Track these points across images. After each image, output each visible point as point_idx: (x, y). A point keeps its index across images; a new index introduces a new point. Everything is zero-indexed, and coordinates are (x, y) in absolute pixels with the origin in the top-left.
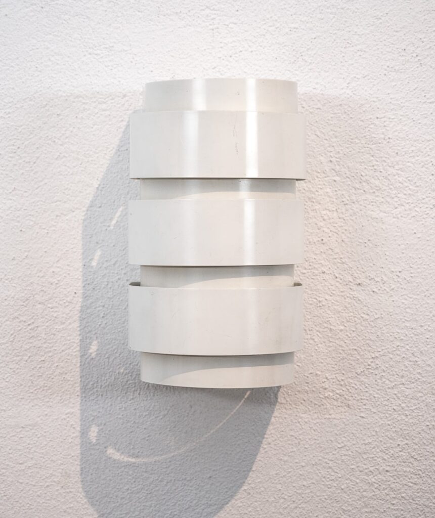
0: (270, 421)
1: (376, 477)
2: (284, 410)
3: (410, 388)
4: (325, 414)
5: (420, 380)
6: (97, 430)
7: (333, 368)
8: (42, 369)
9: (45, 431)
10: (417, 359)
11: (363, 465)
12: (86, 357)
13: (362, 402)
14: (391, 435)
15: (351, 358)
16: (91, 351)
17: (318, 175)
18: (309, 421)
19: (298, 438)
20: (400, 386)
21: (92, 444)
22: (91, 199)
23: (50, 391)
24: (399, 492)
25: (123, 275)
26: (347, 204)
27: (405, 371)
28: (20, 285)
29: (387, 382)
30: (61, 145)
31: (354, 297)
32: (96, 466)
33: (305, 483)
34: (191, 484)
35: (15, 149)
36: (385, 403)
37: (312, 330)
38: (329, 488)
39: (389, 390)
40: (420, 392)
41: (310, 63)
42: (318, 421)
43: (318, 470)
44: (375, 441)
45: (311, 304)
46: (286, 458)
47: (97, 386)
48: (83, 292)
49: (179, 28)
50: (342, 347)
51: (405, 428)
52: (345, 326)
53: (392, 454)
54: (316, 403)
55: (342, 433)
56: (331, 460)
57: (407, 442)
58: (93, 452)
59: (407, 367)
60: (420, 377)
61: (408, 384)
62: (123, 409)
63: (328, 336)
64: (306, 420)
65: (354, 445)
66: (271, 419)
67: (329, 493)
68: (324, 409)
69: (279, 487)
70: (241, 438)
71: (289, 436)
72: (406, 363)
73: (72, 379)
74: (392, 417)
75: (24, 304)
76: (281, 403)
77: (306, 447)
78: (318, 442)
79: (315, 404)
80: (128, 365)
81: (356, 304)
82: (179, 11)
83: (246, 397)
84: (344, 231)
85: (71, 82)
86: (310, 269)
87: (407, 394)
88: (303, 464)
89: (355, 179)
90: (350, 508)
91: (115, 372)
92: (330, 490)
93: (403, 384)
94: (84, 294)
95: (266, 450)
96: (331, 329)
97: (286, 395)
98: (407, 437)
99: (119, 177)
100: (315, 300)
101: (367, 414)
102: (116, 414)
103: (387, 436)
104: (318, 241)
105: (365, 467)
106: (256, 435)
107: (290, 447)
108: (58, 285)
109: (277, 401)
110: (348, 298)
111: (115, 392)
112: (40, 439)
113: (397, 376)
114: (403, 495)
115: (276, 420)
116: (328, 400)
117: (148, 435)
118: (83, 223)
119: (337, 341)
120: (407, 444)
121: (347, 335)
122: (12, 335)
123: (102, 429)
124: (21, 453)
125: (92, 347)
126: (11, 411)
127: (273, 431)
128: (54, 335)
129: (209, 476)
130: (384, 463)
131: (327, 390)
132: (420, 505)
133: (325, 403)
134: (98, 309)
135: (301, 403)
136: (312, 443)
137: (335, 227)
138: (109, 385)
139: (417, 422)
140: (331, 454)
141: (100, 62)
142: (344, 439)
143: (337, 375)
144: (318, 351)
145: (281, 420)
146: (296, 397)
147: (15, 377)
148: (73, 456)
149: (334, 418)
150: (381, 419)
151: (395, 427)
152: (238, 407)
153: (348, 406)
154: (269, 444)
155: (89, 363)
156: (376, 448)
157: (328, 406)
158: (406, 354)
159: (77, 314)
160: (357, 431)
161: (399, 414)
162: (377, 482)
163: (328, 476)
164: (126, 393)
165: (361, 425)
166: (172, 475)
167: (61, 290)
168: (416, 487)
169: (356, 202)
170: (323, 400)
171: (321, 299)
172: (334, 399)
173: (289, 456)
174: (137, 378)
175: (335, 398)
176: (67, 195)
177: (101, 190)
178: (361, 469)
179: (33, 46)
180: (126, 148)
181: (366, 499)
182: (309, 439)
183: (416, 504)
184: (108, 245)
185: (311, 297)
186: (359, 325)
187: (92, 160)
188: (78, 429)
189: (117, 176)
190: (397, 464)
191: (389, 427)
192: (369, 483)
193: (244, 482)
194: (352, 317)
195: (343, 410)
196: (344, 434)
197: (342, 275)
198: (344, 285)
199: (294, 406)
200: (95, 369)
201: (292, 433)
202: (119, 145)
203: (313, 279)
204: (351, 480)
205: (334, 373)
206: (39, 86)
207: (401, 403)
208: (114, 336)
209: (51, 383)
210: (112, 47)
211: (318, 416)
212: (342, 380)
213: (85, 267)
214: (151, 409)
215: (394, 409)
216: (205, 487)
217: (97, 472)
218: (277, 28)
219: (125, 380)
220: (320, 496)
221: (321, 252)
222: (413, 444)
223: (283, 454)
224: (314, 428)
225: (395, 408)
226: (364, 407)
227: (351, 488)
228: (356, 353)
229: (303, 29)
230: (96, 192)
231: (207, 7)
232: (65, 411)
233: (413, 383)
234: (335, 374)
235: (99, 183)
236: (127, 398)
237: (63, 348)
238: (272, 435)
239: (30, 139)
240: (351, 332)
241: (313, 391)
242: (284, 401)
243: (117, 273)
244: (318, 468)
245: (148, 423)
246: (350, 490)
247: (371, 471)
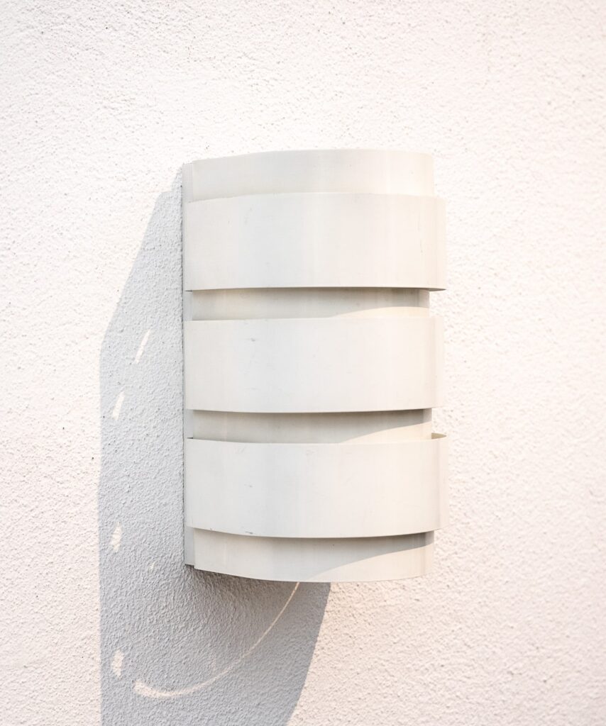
0: (322, 617)
1: (431, 676)
2: (338, 602)
3: (463, 558)
4: (380, 601)
5: (472, 546)
6: (123, 658)
8: (50, 575)
9: (55, 668)
10: (469, 520)
11: (419, 662)
12: (107, 551)
13: (416, 581)
14: (446, 620)
16: (113, 543)
18: (364, 612)
19: (352, 636)
20: (454, 556)
21: (116, 679)
22: (109, 321)
23: (61, 607)
24: (453, 691)
25: (152, 430)
27: (458, 536)
28: (18, 450)
29: (441, 552)
30: (71, 239)
32: (121, 711)
33: (361, 695)
34: (236, 718)
35: (9, 244)
36: (439, 579)
38: (385, 697)
39: (442, 563)
40: (472, 561)
41: (357, 140)
42: (373, 611)
43: (374, 675)
44: (430, 629)
46: (340, 666)
47: (121, 593)
48: (102, 457)
49: (214, 79)
51: (458, 608)
53: (447, 644)
55: (397, 623)
56: (388, 661)
57: (460, 626)
58: (117, 691)
59: (459, 531)
60: (472, 543)
61: (460, 553)
62: (155, 622)
64: (361, 612)
65: (409, 637)
66: (324, 614)
67: (385, 705)
68: (379, 594)
69: (333, 704)
70: (291, 645)
71: (343, 635)
72: (459, 526)
73: (89, 587)
74: (446, 596)
75: (25, 479)
76: (334, 593)
77: (361, 647)
78: (373, 638)
79: (370, 589)
80: (159, 559)
82: (212, 57)
85: (83, 147)
87: (460, 565)
88: (359, 670)
90: (406, 720)
91: (143, 571)
92: (386, 700)
93: (456, 553)
94: (103, 459)
95: (318, 658)
98: (461, 620)
99: (145, 288)
101: (422, 595)
102: (146, 631)
103: (441, 621)
105: (421, 664)
106: (309, 638)
107: (345, 649)
108: (69, 449)
111: (144, 599)
112: (48, 681)
113: (450, 543)
114: (458, 694)
115: (328, 615)
117: (185, 656)
118: (101, 355)
120: (460, 629)
122: (8, 527)
123: (129, 655)
124: (22, 706)
125: (114, 536)
126: (9, 644)
127: (326, 631)
128: (65, 522)
129: (257, 703)
130: (439, 656)
132: (473, 704)
134: (122, 480)
135: (355, 589)
136: (368, 640)
138: (136, 590)
139: (470, 599)
140: (386, 652)
141: (118, 120)
142: (399, 631)
145: (334, 615)
147: (13, 592)
148: (92, 701)
149: (390, 605)
150: (436, 600)
151: (449, 609)
153: (404, 587)
154: (323, 648)
155: (110, 561)
156: (431, 638)
158: (458, 515)
159: (95, 490)
160: (412, 618)
161: (453, 592)
162: (432, 681)
163: (384, 682)
164: (157, 600)
165: (417, 611)
166: (214, 708)
167: (74, 455)
168: (469, 681)
173: (344, 662)
174: (170, 576)
176: (80, 314)
177: (123, 307)
178: (417, 668)
179: (31, 89)
180: (153, 247)
181: (422, 705)
182: (364, 636)
183: (470, 703)
184: (132, 387)
187: (110, 263)
188: (98, 659)
189: (143, 286)
190: (452, 656)
191: (443, 609)
192: (425, 684)
193: (296, 705)
195: (399, 594)
196: (400, 624)
199: (347, 594)
200: (118, 569)
201: (346, 631)
202: (144, 242)
204: (407, 684)
206: (40, 150)
207: (454, 577)
208: (142, 518)
209: (62, 596)
210: (134, 99)
211: (373, 605)
213: (105, 419)
214: (188, 618)
215: (448, 586)
216: (252, 719)
217: (123, 719)
218: (322, 90)
219: (157, 580)
220: (376, 710)
222: (466, 628)
223: (337, 660)
224: (369, 621)
225: (449, 584)
226: (419, 587)
227: (407, 694)
229: (349, 95)
230: (117, 309)
231: (245, 54)
232: (81, 634)
233: (465, 550)
235: (120, 296)
236: (159, 607)
237: (77, 542)
238: (326, 636)
239: (29, 229)
242: (337, 589)
243: (145, 427)
244: (374, 673)
245: (185, 639)
246: (406, 696)
247: (426, 669)
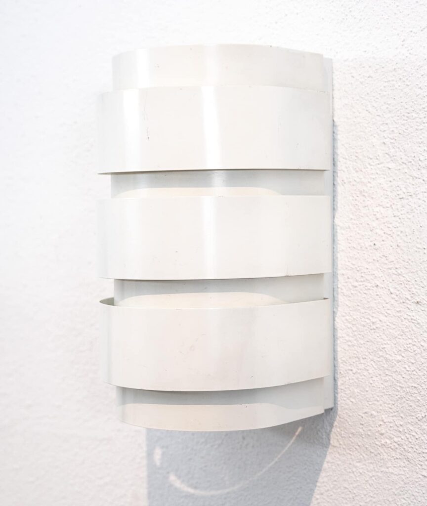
0: (322, 466)
2: (337, 455)
4: (381, 466)
6: (161, 453)
7: (391, 408)
15: (411, 398)
17: (371, 161)
18: (364, 473)
19: (352, 491)
21: (156, 467)
26: (403, 198)
31: (412, 319)
37: (365, 358)
41: (360, 20)
42: (374, 473)
45: (364, 326)
50: (400, 383)
52: (403, 357)
54: (372, 451)
55: (401, 493)
63: (383, 367)
64: (361, 471)
66: (323, 463)
68: (381, 459)
70: (292, 482)
71: (342, 488)
76: (334, 447)
78: (374, 500)
81: (414, 328)
83: (297, 433)
84: (399, 233)
86: (361, 281)
89: (412, 164)
95: (318, 501)
96: (387, 360)
97: (339, 437)
100: (368, 321)
104: (371, 246)
106: (308, 481)
109: (329, 443)
110: (406, 321)
115: (328, 465)
116: (385, 448)
117: (204, 465)
119: (394, 375)
121: (405, 368)
123: (165, 452)
127: (325, 479)
131: (384, 436)
133: (381, 453)
135: (356, 449)
137: (389, 227)
143: (395, 418)
144: (373, 385)
145: (334, 467)
146: (350, 441)
149: (392, 473)
152: (289, 444)
153: (408, 460)
157: (386, 456)
160: (419, 493)
165: (423, 487)
169: (414, 196)
170: (380, 448)
171: (374, 320)
172: (392, 449)
175: (393, 447)
182: (365, 495)
185: (364, 317)
186: (419, 356)
188: (145, 449)
194: (411, 345)
195: (403, 464)
196: (404, 495)
197: (398, 291)
198: (401, 303)
199: (348, 451)
201: (346, 485)
203: (365, 293)
205: (391, 415)
211: (374, 468)
212: (401, 425)
221: (374, 260)
224: (370, 482)
228: (417, 392)
234: (393, 416)
238: (325, 484)
240: (410, 364)
241: (369, 435)
242: (336, 444)
245: (204, 452)
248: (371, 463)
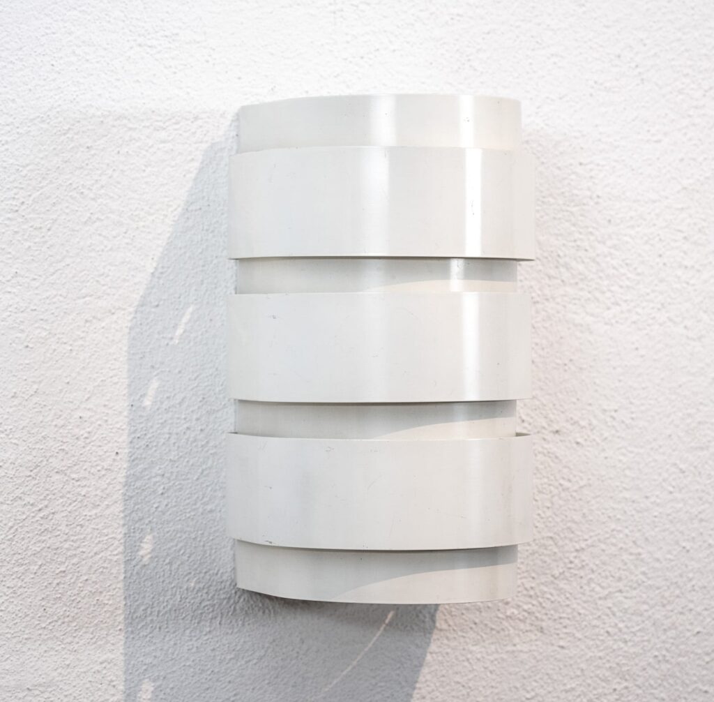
0: (424, 659)
2: (446, 641)
3: (631, 598)
4: (505, 645)
5: (645, 584)
6: (152, 689)
8: (62, 586)
9: (66, 693)
10: (640, 550)
12: (134, 563)
13: (561, 623)
14: (604, 675)
15: (545, 552)
16: (141, 553)
18: (483, 658)
19: (466, 685)
20: (617, 594)
23: (75, 624)
25: (194, 422)
26: (538, 302)
27: (624, 570)
28: (24, 441)
31: (548, 452)
35: (16, 206)
36: (595, 622)
39: (600, 602)
40: (644, 603)
42: (496, 656)
44: (581, 685)
47: (152, 612)
48: (130, 452)
51: (624, 662)
54: (493, 627)
55: (531, 674)
57: (625, 684)
59: (626, 564)
60: (645, 580)
61: (627, 591)
62: (194, 650)
64: (479, 656)
65: (550, 692)
66: (425, 656)
68: (505, 636)
70: (379, 690)
71: (453, 684)
72: (625, 557)
73: (111, 602)
74: (605, 645)
75: (32, 473)
76: (441, 630)
78: (496, 691)
79: (492, 629)
80: (202, 575)
81: (552, 464)
83: (387, 621)
87: (626, 606)
89: (549, 261)
91: (181, 588)
93: (620, 591)
94: (131, 454)
97: (448, 617)
98: (627, 677)
101: (569, 641)
102: (183, 659)
103: (597, 676)
106: (403, 683)
108: (88, 441)
109: (435, 627)
110: (541, 455)
111: (181, 621)
113: (611, 578)
115: (433, 657)
116: (511, 621)
117: (234, 693)
118: (129, 333)
120: (626, 688)
121: (539, 515)
122: (11, 528)
123: (160, 686)
125: (143, 545)
126: (9, 661)
127: (429, 677)
128: (82, 526)
131: (510, 605)
133: (506, 627)
134: (154, 480)
135: (471, 628)
138: (171, 609)
139: (641, 651)
142: (535, 684)
143: (524, 580)
145: (440, 658)
146: (463, 619)
147: (16, 602)
149: (521, 651)
150: (589, 649)
151: (608, 661)
152: (375, 639)
153: (541, 630)
154: (424, 698)
155: (138, 574)
156: (582, 697)
157: (512, 631)
158: (625, 543)
159: (119, 490)
160: (554, 669)
161: (615, 640)
164: (199, 623)
165: (561, 660)
167: (94, 448)
169: (551, 300)
170: (504, 622)
172: (520, 620)
174: (216, 597)
175: (522, 618)
176: (103, 285)
177: (159, 278)
180: (198, 207)
182: (484, 687)
184: (170, 371)
186: (556, 498)
188: (121, 688)
191: (600, 661)
194: (546, 486)
195: (534, 637)
196: (535, 676)
197: (532, 418)
198: (535, 433)
199: (460, 633)
200: (148, 584)
201: (458, 678)
202: (187, 202)
207: (617, 622)
208: (180, 526)
209: (76, 611)
211: (496, 649)
212: (532, 588)
213: (133, 408)
214: (238, 647)
215: (608, 632)
219: (198, 600)
222: (635, 688)
224: (491, 668)
225: (610, 629)
226: (565, 630)
228: (553, 543)
230: (151, 281)
232: (99, 657)
233: (635, 589)
234: (521, 578)
235: (155, 265)
236: (201, 632)
237: (96, 550)
238: (428, 683)
239: (42, 188)
240: (545, 509)
241: (489, 607)
242: (444, 626)
243: (185, 419)
245: (234, 673)
248: (492, 643)
